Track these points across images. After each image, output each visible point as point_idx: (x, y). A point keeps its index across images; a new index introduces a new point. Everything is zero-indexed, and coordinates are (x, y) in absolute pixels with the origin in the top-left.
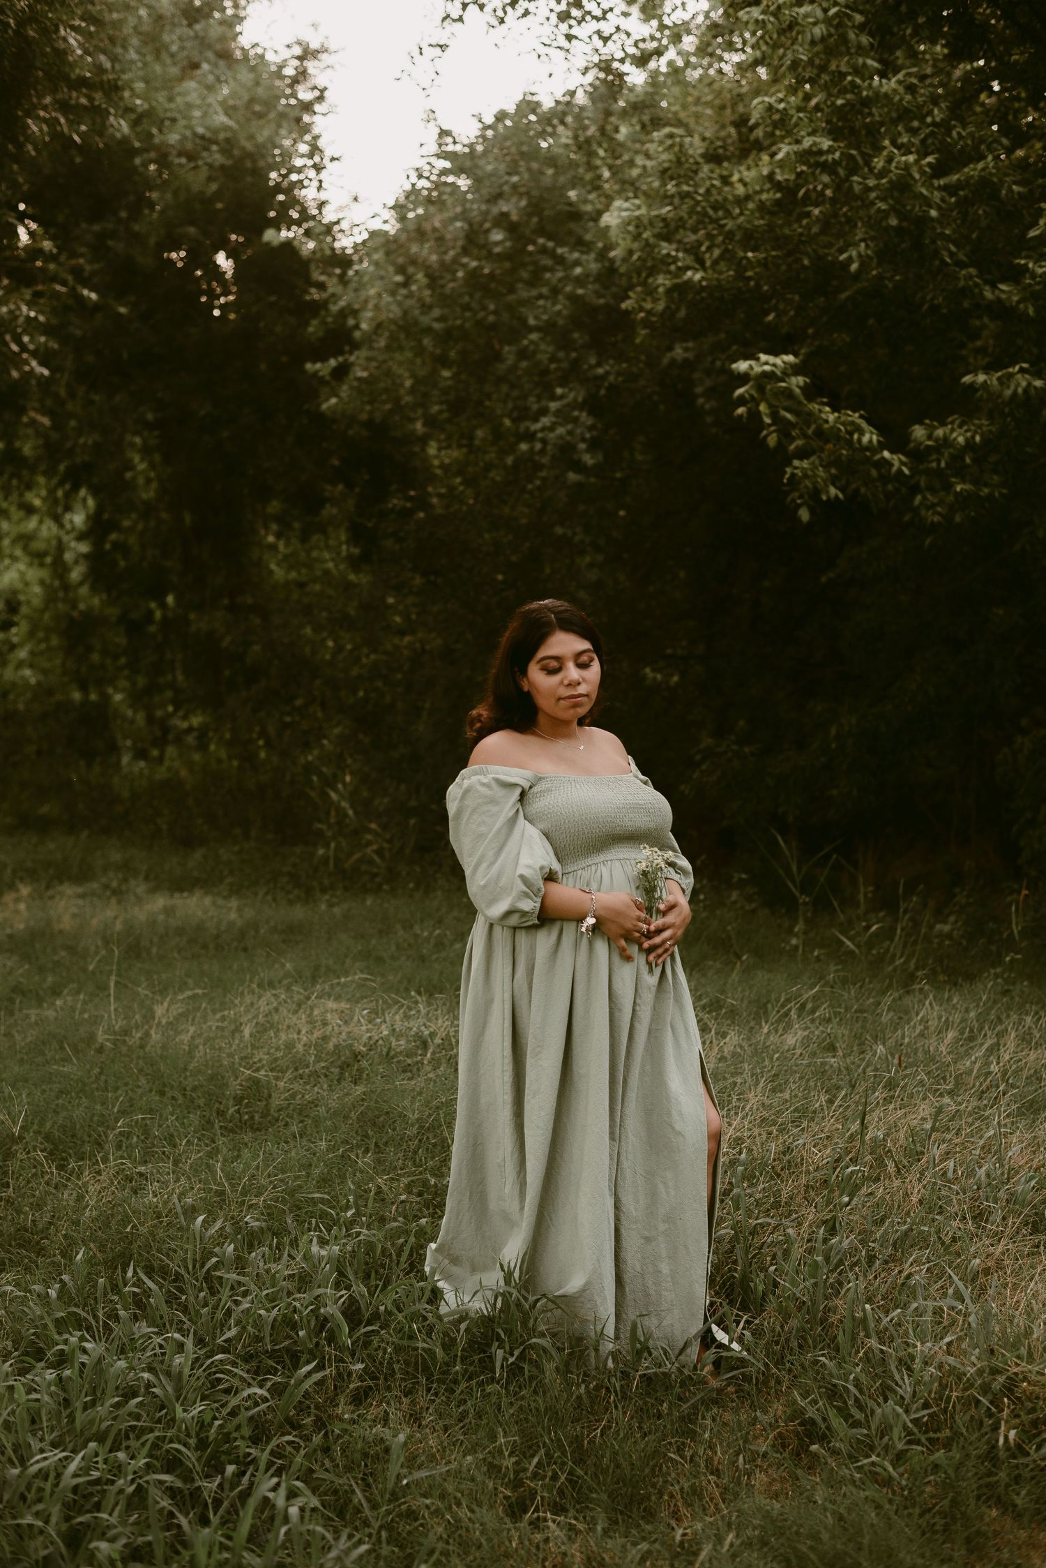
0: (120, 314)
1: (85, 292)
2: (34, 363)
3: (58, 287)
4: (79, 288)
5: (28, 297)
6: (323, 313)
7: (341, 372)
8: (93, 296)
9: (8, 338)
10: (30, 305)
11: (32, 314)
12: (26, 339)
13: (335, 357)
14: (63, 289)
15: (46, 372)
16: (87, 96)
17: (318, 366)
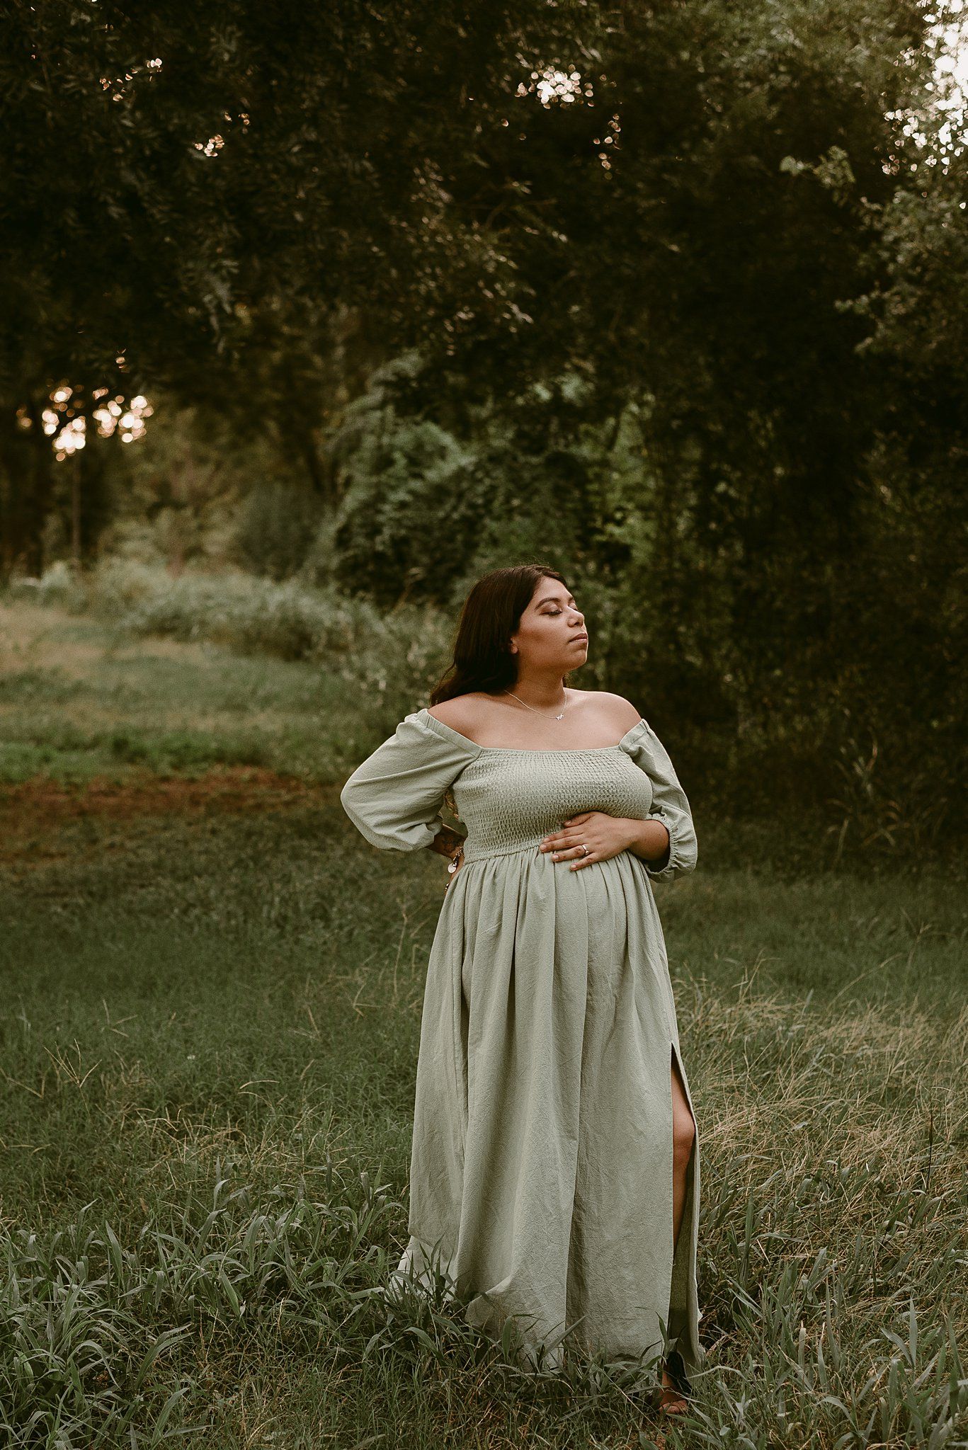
0: (672, 252)
1: (555, 234)
2: (515, 308)
3: (528, 230)
4: (549, 229)
5: (496, 241)
6: (874, 245)
7: (879, 307)
8: (563, 238)
9: (481, 284)
10: (497, 249)
11: (502, 259)
12: (498, 286)
13: (867, 293)
14: (535, 232)
15: (529, 319)
16: (555, 27)
17: (849, 303)
